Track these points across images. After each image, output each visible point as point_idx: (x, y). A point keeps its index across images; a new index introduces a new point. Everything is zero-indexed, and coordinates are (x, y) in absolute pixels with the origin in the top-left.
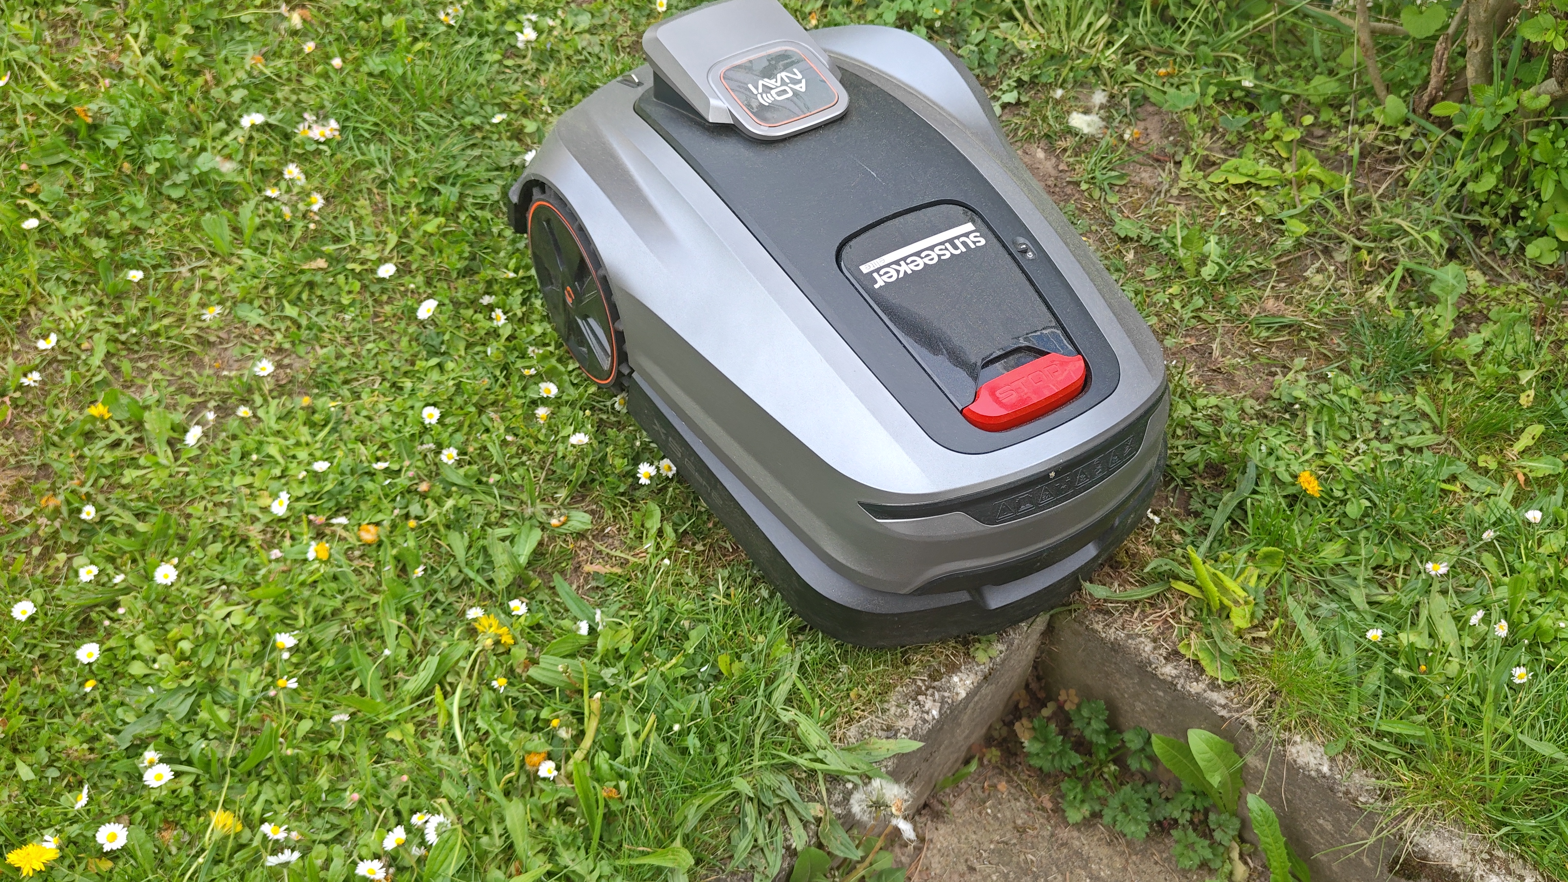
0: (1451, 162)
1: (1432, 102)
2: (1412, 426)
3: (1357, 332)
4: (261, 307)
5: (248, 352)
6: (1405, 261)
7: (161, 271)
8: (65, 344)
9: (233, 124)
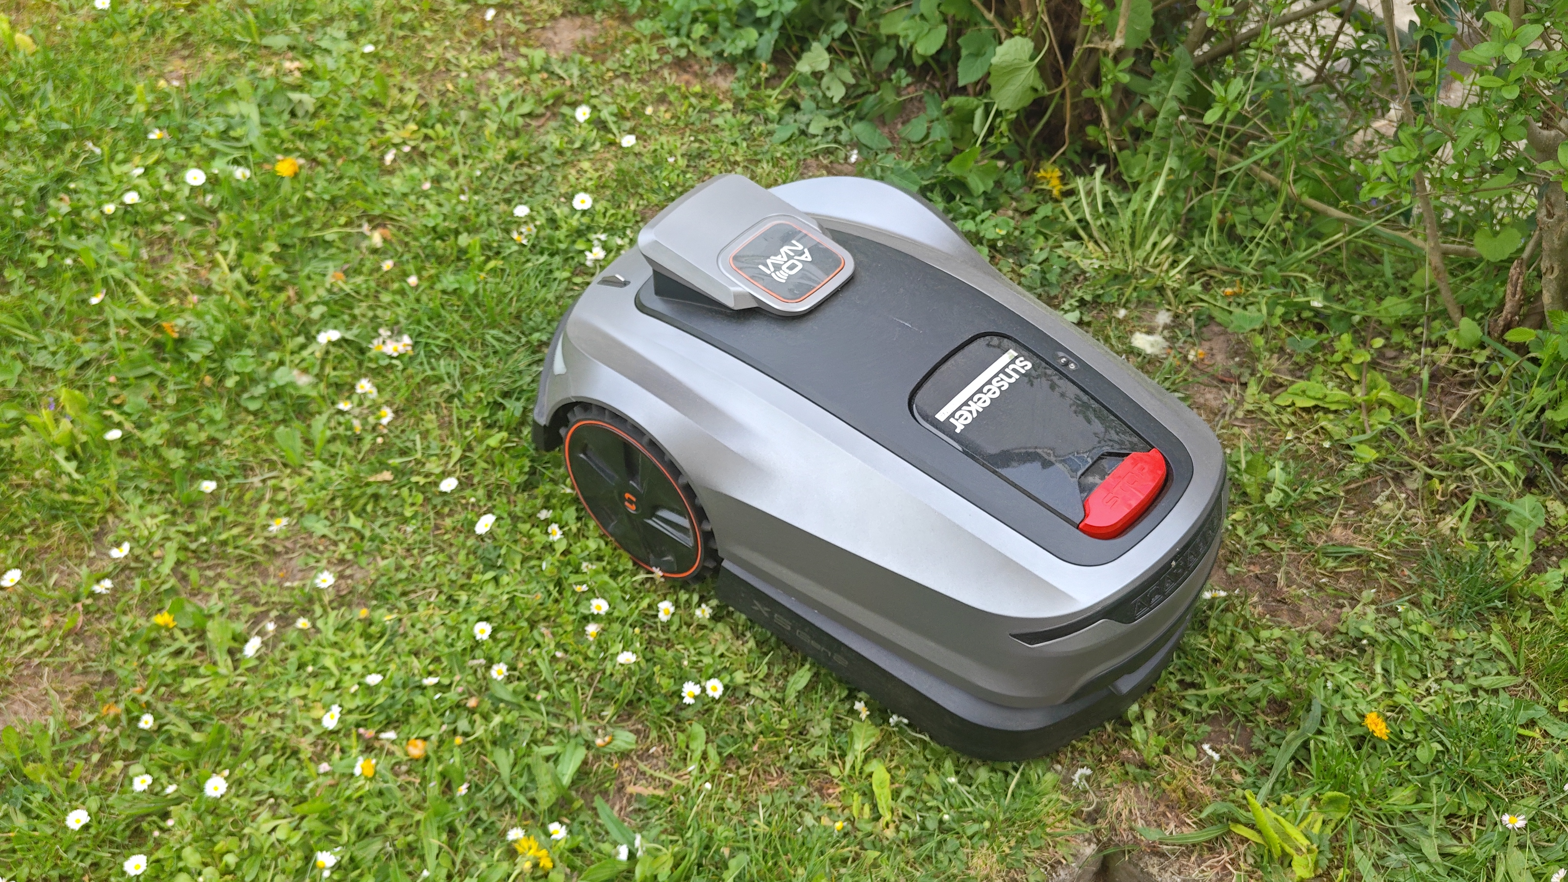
0: (1528, 387)
1: (1508, 327)
2: (1487, 666)
3: (1428, 564)
4: (326, 518)
5: (312, 562)
6: (1478, 493)
7: (234, 481)
8: (138, 551)
9: (311, 338)
